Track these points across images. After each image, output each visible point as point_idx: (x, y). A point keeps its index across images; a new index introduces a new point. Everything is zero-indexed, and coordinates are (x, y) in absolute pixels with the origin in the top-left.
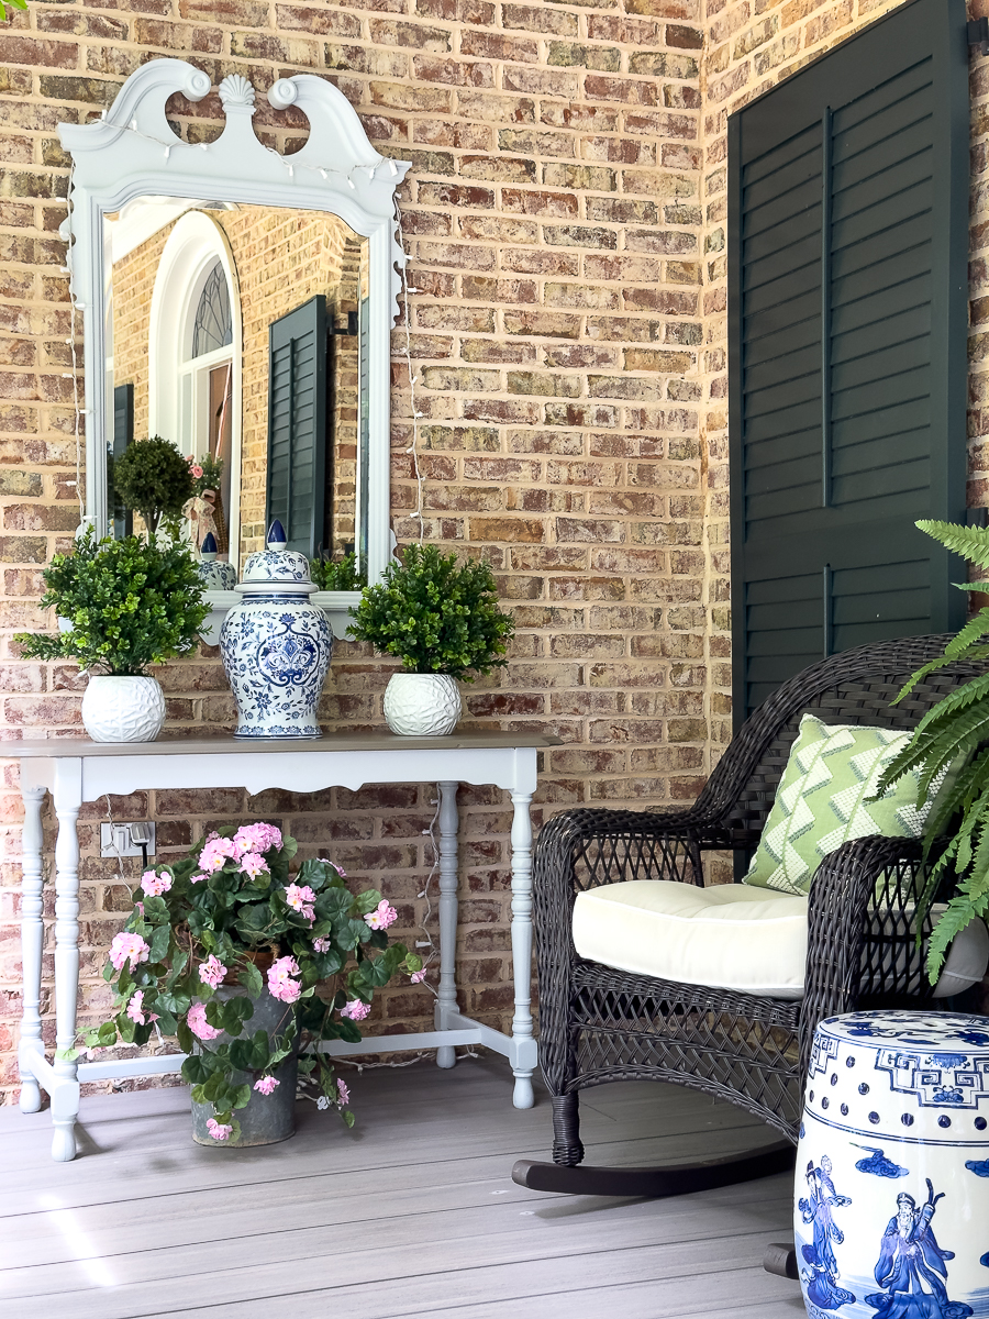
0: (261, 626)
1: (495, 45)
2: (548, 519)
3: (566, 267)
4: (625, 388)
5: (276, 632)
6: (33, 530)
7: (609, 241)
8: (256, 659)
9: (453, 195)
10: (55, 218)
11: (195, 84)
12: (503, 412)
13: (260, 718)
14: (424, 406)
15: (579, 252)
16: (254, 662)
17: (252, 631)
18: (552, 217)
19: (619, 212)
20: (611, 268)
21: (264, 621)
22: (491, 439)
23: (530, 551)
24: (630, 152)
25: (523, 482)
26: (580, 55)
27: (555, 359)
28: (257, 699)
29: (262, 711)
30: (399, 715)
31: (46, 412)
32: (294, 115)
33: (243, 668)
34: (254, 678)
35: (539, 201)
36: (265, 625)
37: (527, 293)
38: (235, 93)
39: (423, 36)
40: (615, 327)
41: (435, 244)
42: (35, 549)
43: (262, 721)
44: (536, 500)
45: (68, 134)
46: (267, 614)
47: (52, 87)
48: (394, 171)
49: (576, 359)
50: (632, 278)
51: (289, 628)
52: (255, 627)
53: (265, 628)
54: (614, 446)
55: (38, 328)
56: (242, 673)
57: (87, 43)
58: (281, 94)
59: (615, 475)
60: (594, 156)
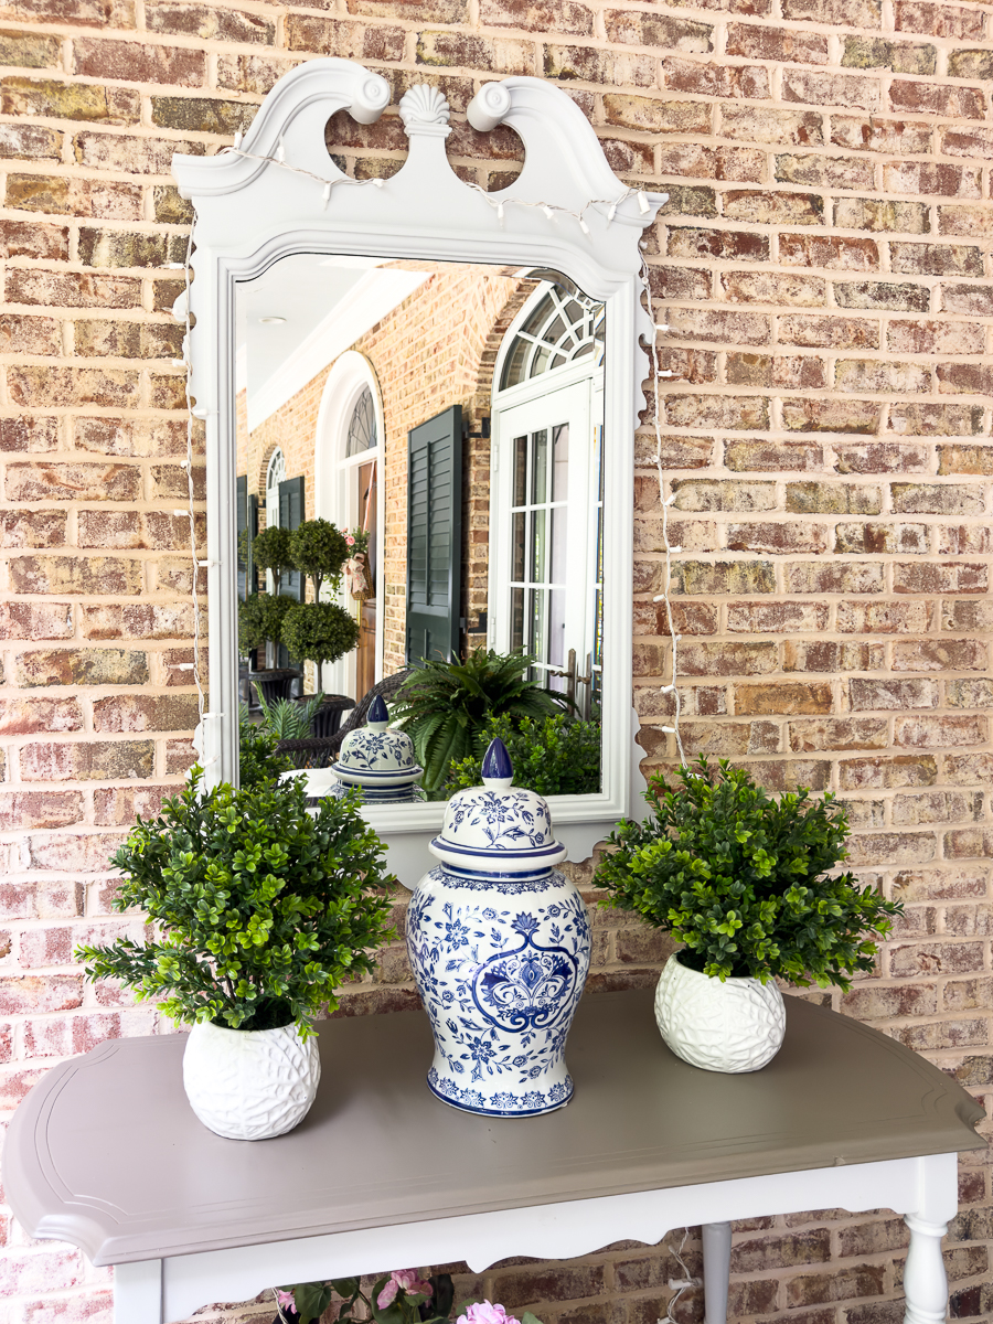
0: (481, 935)
1: (772, 42)
2: (838, 681)
3: (864, 338)
4: (939, 499)
5: (507, 948)
6: (135, 731)
7: (919, 300)
8: (473, 989)
9: (715, 244)
10: (168, 293)
11: (364, 93)
12: (779, 538)
13: (476, 1076)
14: (676, 535)
15: (880, 317)
16: (469, 993)
17: (466, 942)
18: (847, 269)
19: (934, 261)
20: (922, 336)
21: (487, 926)
22: (764, 577)
23: (814, 726)
24: (948, 180)
25: (805, 633)
26: (884, 53)
27: (849, 464)
28: (470, 1046)
29: (479, 1066)
30: (691, 1040)
31: (153, 563)
32: (503, 138)
33: (449, 997)
34: (467, 1016)
35: (828, 248)
36: (488, 933)
37: (812, 374)
38: (423, 112)
39: (676, 32)
40: (925, 417)
41: (692, 310)
42: (137, 759)
43: (478, 1081)
44: (822, 657)
45: (188, 174)
46: (491, 913)
47: (169, 113)
48: (645, 206)
49: (876, 463)
50: (950, 349)
51: (528, 940)
52: (470, 936)
53: (489, 939)
54: (923, 579)
55: (143, 447)
56: (446, 1003)
57: (219, 50)
58: (485, 109)
59: (925, 616)
60: (901, 187)
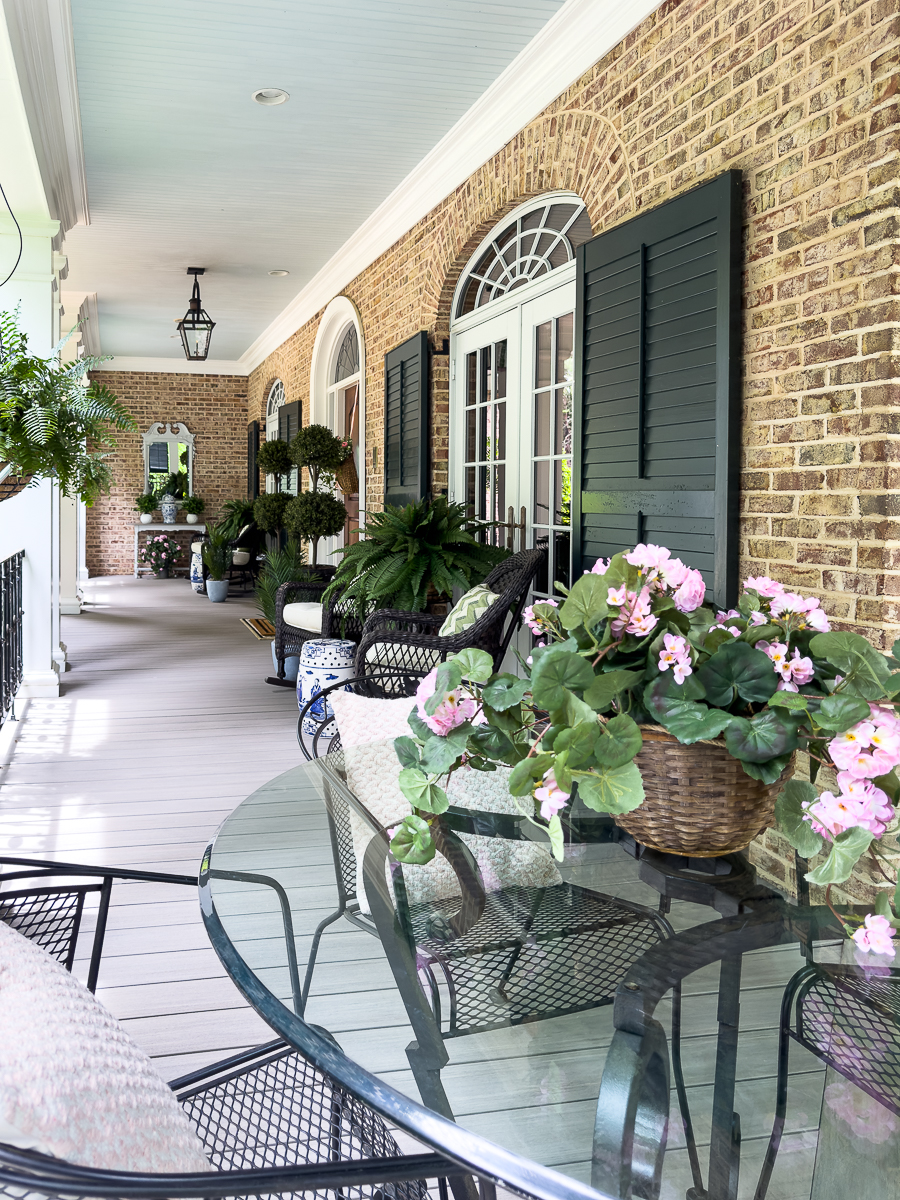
1: (211, 414)
2: (220, 489)
3: (224, 448)
4: (234, 468)
6: (137, 492)
7: (231, 444)
9: (204, 438)
10: (141, 446)
11: (162, 426)
12: (212, 472)
14: (199, 472)
15: (226, 446)
18: (221, 440)
19: (233, 439)
20: (231, 448)
22: (210, 476)
23: (217, 494)
24: (235, 429)
25: (216, 483)
26: (226, 415)
27: (222, 463)
31: (139, 474)
32: (177, 428)
35: (219, 438)
37: (217, 453)
38: (168, 426)
39: (199, 414)
40: (231, 458)
41: (200, 446)
42: (137, 495)
44: (218, 486)
45: (143, 435)
47: (141, 427)
48: (193, 436)
49: (225, 463)
50: (235, 450)
54: (232, 477)
55: (138, 462)
57: (146, 420)
58: (175, 426)
59: (232, 482)
60: (229, 430)
